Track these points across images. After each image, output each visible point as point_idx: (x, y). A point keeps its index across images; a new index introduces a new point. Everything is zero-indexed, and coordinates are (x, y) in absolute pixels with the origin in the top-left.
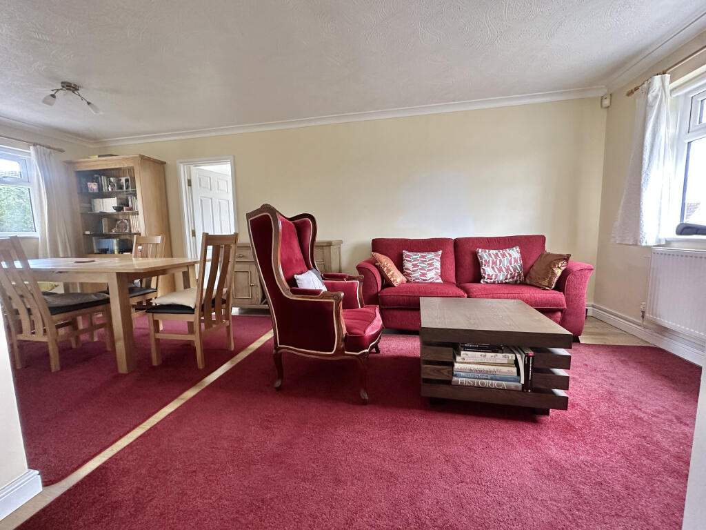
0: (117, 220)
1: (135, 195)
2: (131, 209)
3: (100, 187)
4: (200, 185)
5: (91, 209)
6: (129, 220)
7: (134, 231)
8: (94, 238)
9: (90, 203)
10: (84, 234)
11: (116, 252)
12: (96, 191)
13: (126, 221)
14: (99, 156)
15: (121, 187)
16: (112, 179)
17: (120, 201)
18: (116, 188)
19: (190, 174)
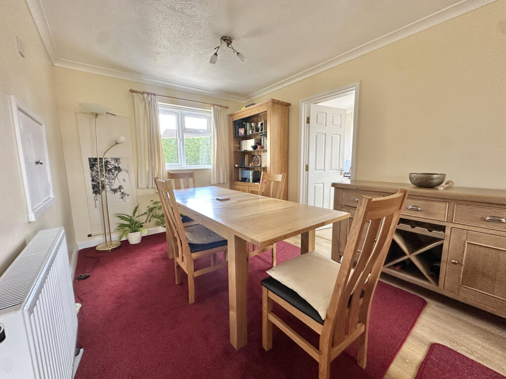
0: (254, 156)
1: (266, 135)
2: (262, 148)
3: (246, 132)
4: (317, 122)
5: (240, 148)
6: (260, 156)
7: (263, 166)
8: (240, 169)
9: (240, 144)
10: (235, 166)
11: (251, 181)
12: (243, 134)
13: (259, 157)
14: (246, 107)
15: (257, 130)
16: (252, 124)
17: (256, 141)
18: (254, 131)
19: (309, 113)
